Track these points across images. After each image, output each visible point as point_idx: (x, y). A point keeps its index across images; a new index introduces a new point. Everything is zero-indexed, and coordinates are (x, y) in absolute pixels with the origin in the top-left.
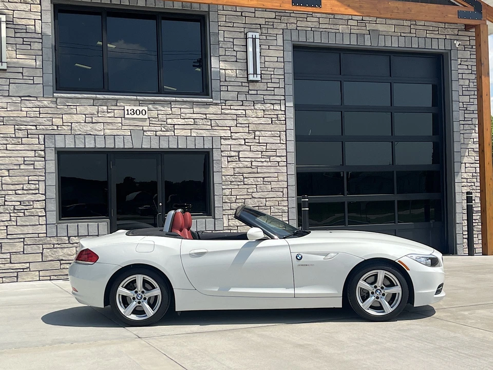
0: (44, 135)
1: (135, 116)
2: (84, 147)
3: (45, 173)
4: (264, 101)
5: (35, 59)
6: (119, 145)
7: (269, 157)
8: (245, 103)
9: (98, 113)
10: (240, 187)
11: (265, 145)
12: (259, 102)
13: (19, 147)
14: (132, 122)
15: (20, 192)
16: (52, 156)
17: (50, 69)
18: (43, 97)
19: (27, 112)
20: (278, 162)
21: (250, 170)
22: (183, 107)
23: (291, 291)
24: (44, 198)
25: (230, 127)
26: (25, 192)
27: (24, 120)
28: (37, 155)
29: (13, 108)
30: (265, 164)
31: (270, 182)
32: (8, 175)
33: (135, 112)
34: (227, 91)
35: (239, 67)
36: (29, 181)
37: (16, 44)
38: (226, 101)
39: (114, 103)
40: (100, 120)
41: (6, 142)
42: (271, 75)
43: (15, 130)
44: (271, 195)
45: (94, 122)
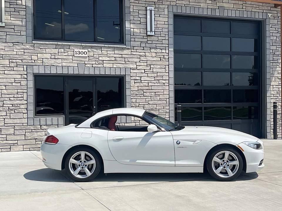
0: (27, 65)
1: (80, 55)
2: (50, 73)
3: (27, 88)
4: (156, 47)
5: (22, 21)
6: (71, 72)
7: (159, 80)
8: (145, 48)
9: (58, 53)
10: (141, 97)
11: (157, 73)
12: (153, 48)
13: (12, 72)
14: (78, 59)
15: (12, 99)
16: (31, 78)
17: (30, 26)
18: (26, 43)
19: (16, 52)
20: (164, 83)
21: (147, 88)
22: (108, 50)
23: (173, 163)
24: (26, 103)
25: (136, 62)
26: (15, 99)
27: (15, 56)
28: (22, 77)
29: (8, 50)
30: (156, 84)
31: (159, 95)
32: (5, 88)
33: (80, 53)
34: (135, 41)
35: (142, 27)
36: (17, 92)
37: (10, 12)
38: (134, 47)
39: (68, 47)
40: (60, 57)
41: (4, 69)
42: (161, 32)
43: (9, 62)
44: (159, 102)
45: (56, 58)
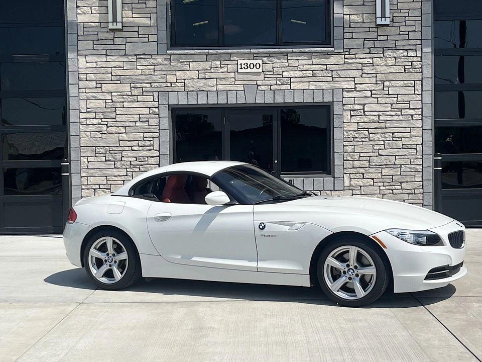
0: (158, 92)
1: (249, 70)
2: (196, 103)
3: (159, 130)
4: (396, 47)
5: (150, 17)
6: (232, 100)
7: (401, 110)
8: (373, 51)
9: (211, 68)
10: (364, 143)
11: (396, 96)
12: (389, 49)
13: (135, 105)
14: (245, 77)
15: (135, 148)
16: (165, 113)
17: (163, 26)
18: (157, 54)
19: (142, 70)
20: (412, 115)
21: (377, 125)
22: (300, 58)
24: (158, 154)
25: (354, 78)
26: (141, 148)
27: (140, 78)
28: (151, 112)
29: (129, 67)
30: (395, 118)
31: (401, 138)
32: (124, 131)
33: (248, 66)
34: (352, 38)
35: (366, 11)
36: (144, 137)
37: (132, 3)
38: (350, 49)
39: (227, 57)
40: (213, 75)
41: (123, 100)
42: (405, 17)
43: (131, 88)
44: (402, 152)
45: (206, 77)
